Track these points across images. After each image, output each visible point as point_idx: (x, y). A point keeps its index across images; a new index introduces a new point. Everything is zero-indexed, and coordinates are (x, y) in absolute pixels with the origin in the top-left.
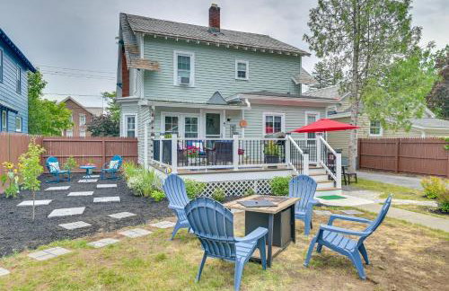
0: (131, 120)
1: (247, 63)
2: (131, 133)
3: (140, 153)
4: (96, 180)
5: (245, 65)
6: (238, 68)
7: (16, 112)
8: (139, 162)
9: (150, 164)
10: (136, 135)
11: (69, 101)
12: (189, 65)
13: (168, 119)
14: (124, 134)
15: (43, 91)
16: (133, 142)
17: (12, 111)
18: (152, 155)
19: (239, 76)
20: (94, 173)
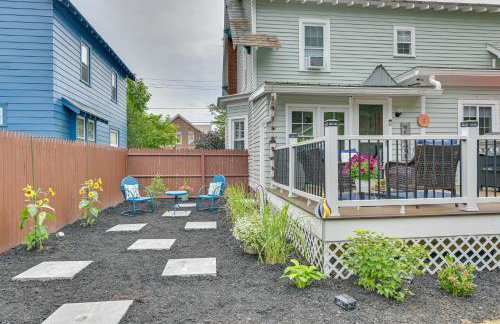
0: (239, 125)
1: (413, 30)
2: (239, 144)
3: (252, 172)
4: (188, 213)
5: (408, 33)
6: (398, 39)
7: (106, 122)
8: (250, 184)
9: (268, 190)
10: (246, 147)
11: (178, 119)
12: (321, 40)
13: (296, 116)
14: (230, 145)
15: (148, 104)
16: (242, 156)
17: (103, 121)
18: (272, 174)
19: (400, 51)
20: (191, 200)
